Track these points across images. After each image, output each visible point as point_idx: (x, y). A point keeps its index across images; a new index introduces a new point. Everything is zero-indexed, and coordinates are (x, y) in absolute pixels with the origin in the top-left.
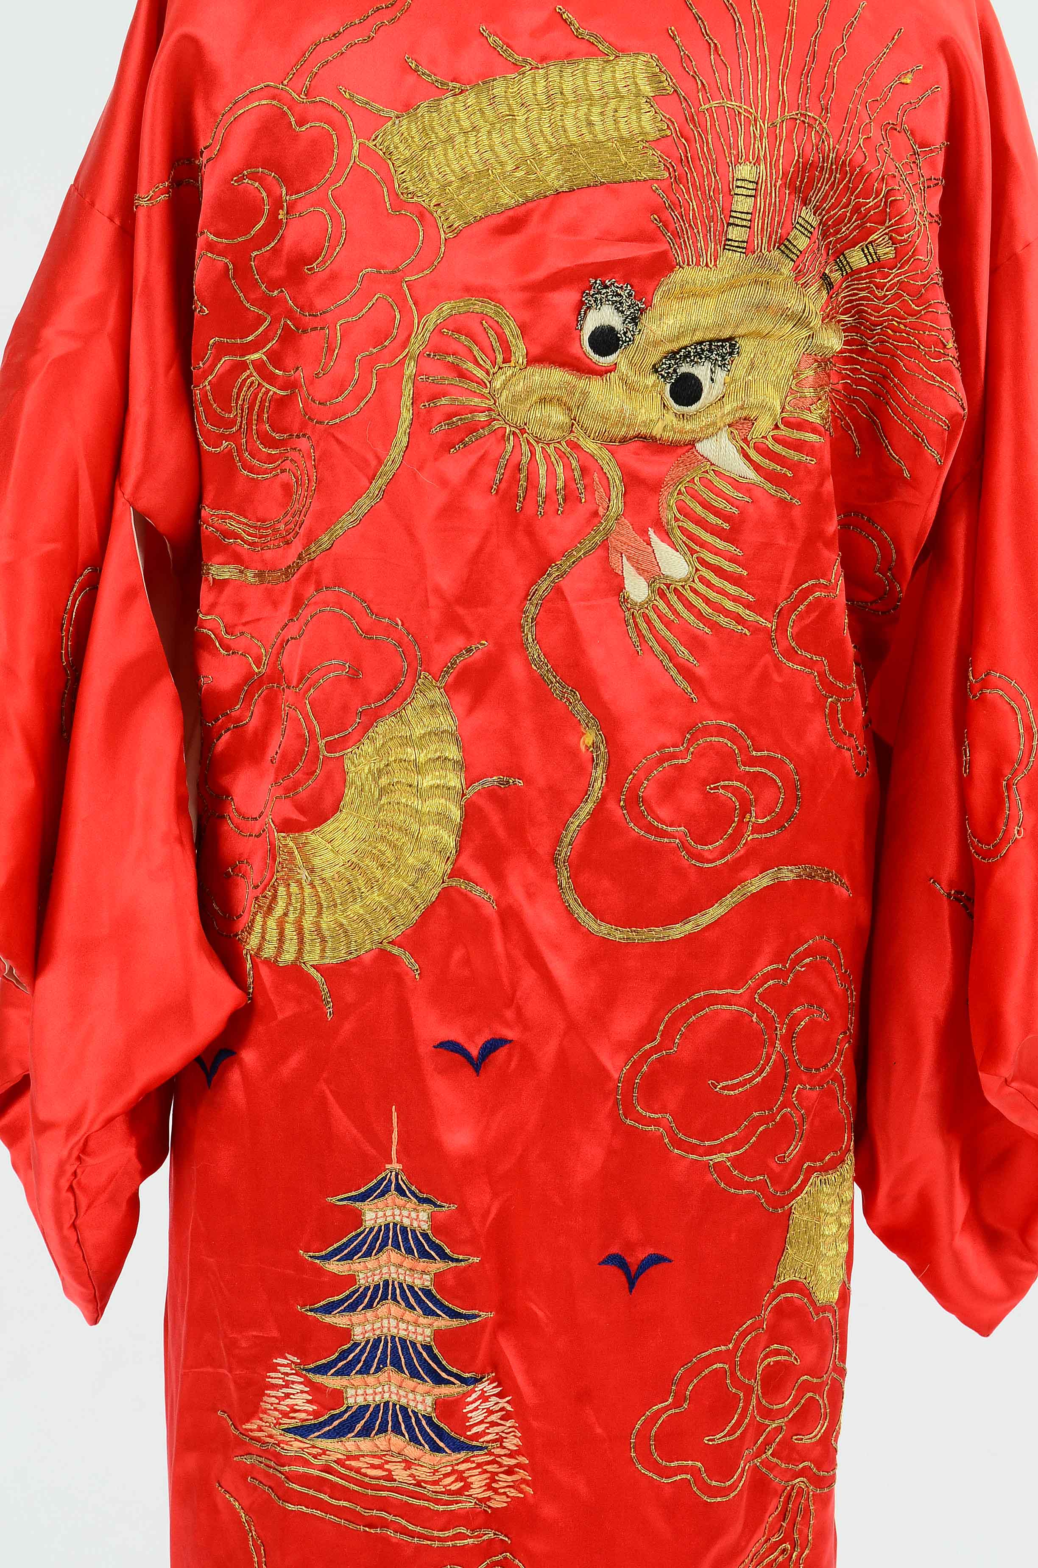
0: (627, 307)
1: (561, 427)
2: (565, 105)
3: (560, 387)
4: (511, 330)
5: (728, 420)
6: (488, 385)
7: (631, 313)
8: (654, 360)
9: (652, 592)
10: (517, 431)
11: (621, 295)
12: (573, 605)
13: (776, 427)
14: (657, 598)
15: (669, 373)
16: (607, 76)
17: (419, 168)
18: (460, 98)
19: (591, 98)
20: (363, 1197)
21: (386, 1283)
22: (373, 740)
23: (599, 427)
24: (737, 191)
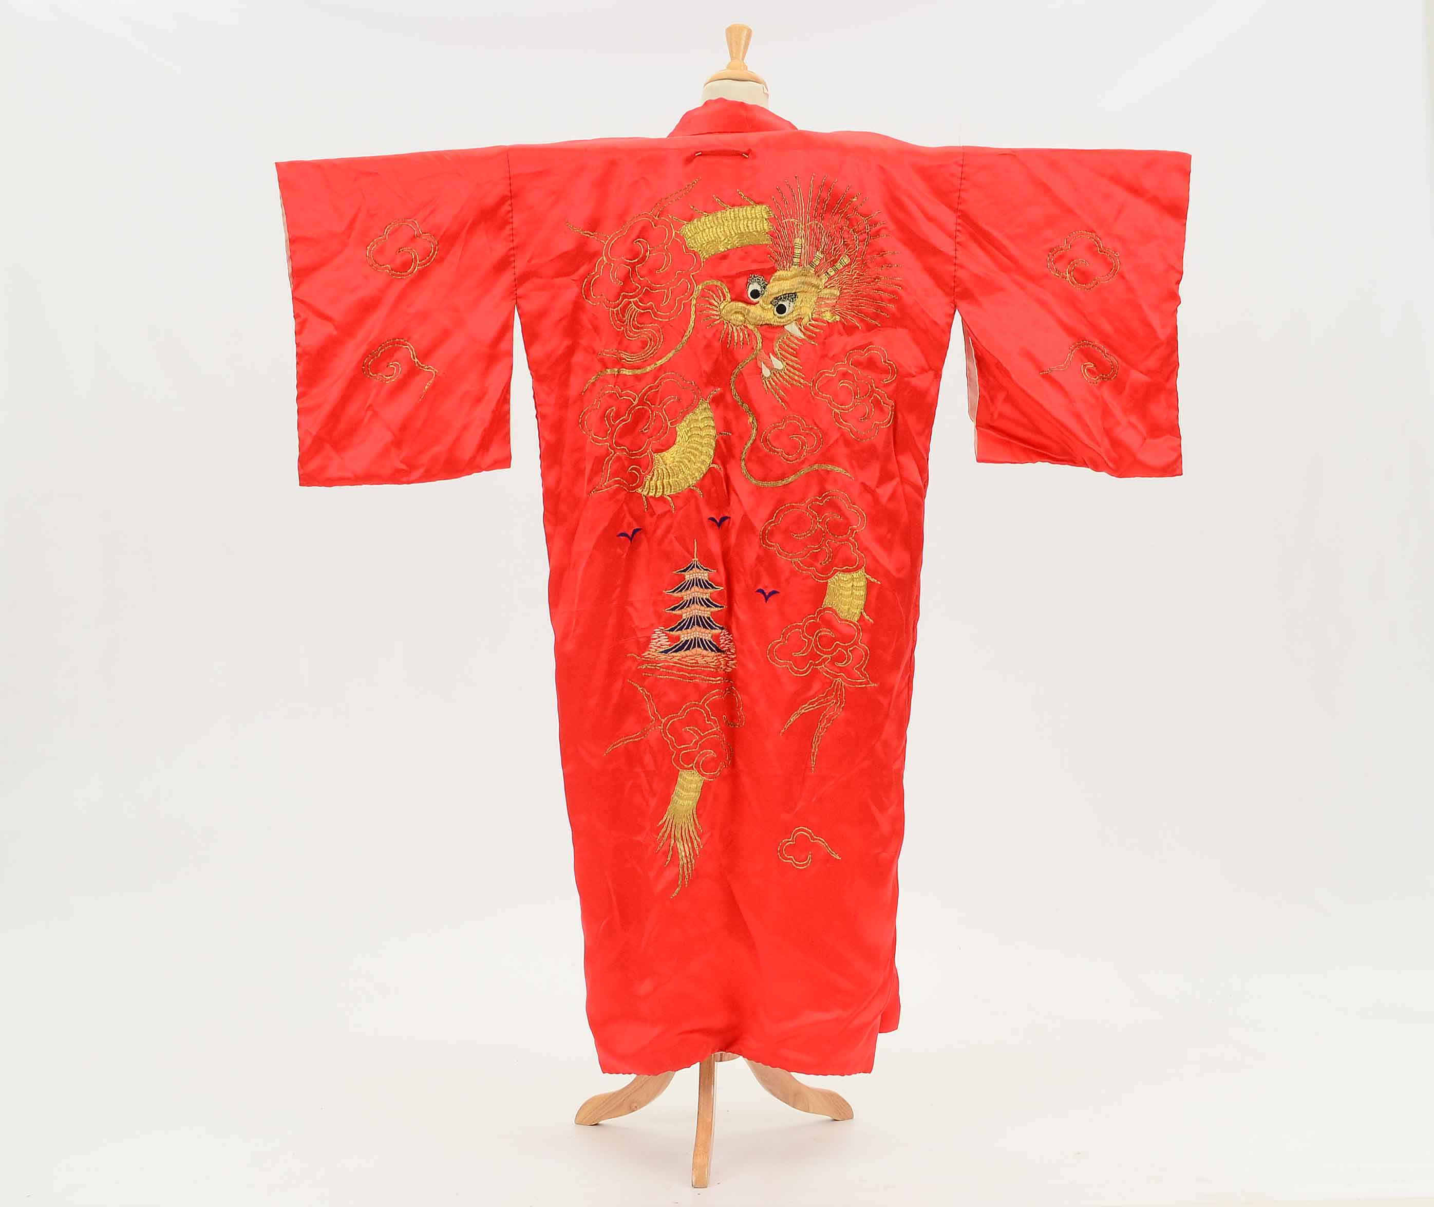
0: (762, 283)
1: (741, 321)
2: (740, 220)
3: (741, 309)
4: (726, 290)
5: (795, 319)
6: (719, 307)
7: (763, 285)
8: (771, 300)
9: (772, 374)
10: (728, 323)
11: (760, 280)
12: (746, 378)
13: (810, 320)
14: (773, 376)
15: (776, 304)
16: (753, 211)
17: (694, 239)
18: (707, 217)
19: (748, 218)
20: (685, 571)
21: (694, 598)
22: (685, 421)
23: (754, 321)
24: (796, 247)
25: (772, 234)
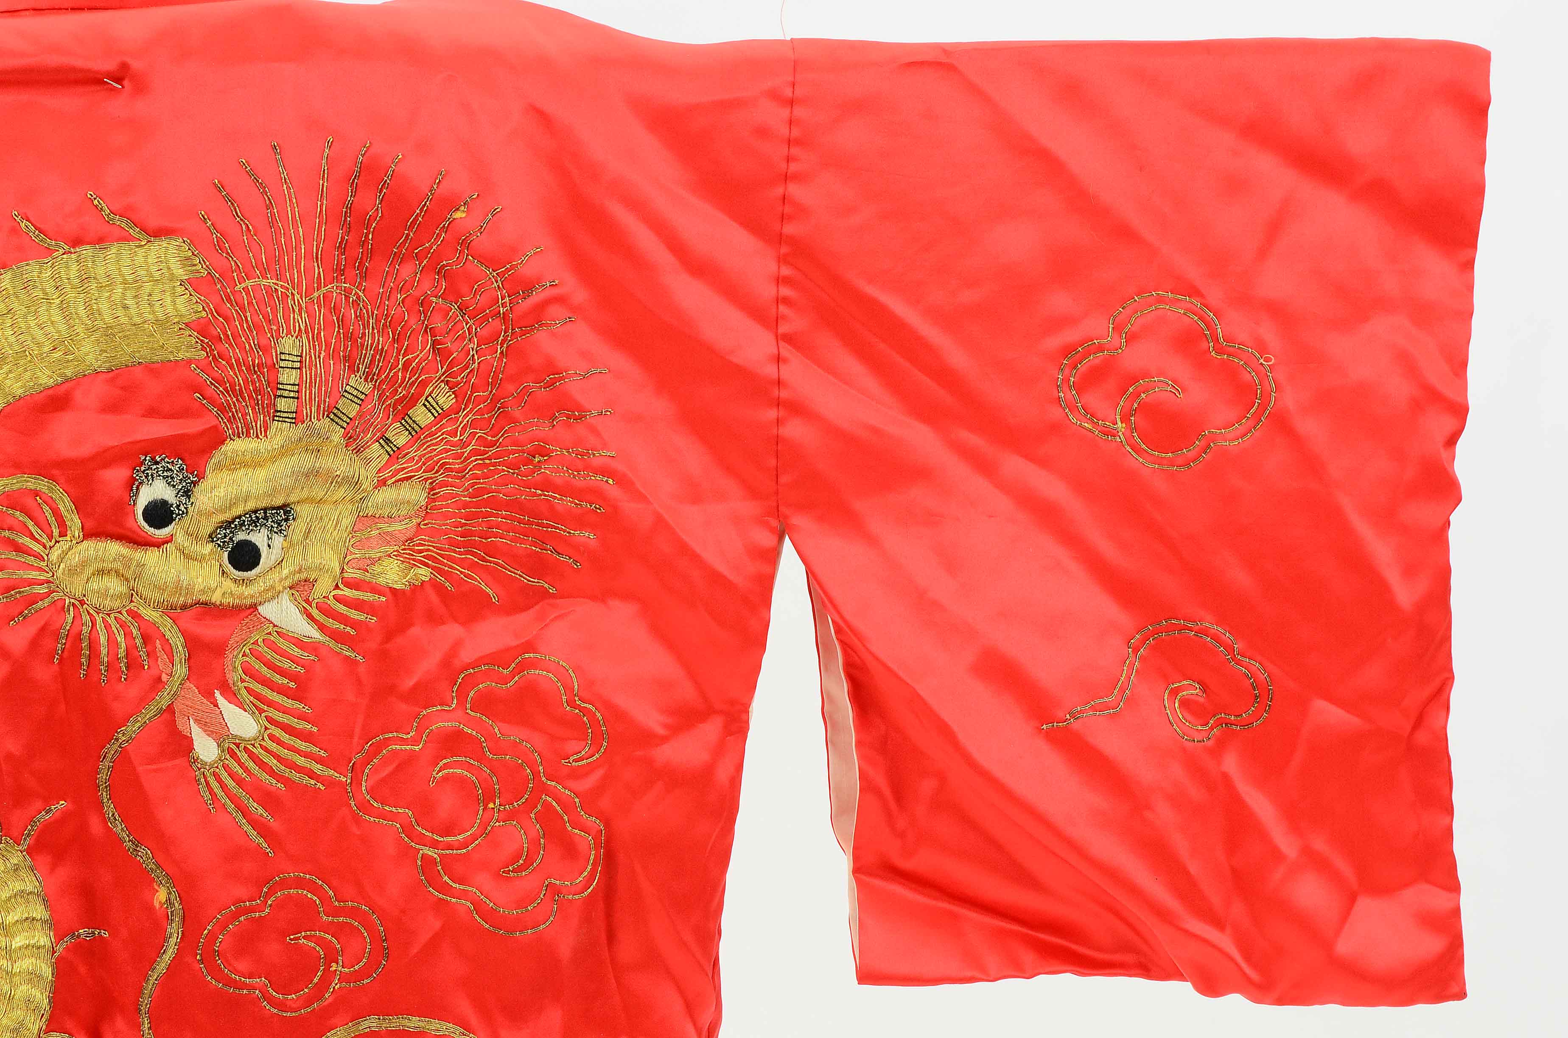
0: (178, 481)
1: (120, 596)
2: (100, 287)
3: (117, 560)
4: (65, 505)
5: (287, 583)
6: (46, 558)
7: (182, 487)
8: (209, 530)
9: (223, 751)
10: (77, 603)
11: (171, 470)
12: (140, 769)
13: (337, 587)
14: (228, 756)
15: (225, 542)
16: (140, 259)
19: (125, 281)
23: (156, 596)
24: (282, 364)
25: (202, 329)
